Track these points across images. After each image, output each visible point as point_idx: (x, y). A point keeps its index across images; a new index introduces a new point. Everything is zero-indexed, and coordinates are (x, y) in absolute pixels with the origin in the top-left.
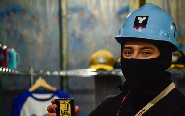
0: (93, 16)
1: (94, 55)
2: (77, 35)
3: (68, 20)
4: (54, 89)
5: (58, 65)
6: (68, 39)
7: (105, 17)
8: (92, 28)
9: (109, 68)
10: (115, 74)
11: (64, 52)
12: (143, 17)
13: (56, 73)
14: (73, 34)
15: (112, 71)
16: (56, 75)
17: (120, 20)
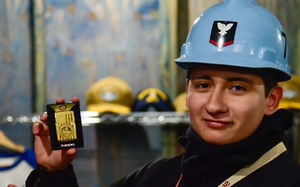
0: (92, 15)
1: (95, 88)
2: (63, 50)
3: (46, 21)
4: (21, 149)
5: (27, 104)
6: (46, 57)
7: (115, 18)
8: (91, 36)
9: (123, 110)
10: (133, 121)
11: (39, 80)
12: (226, 23)
13: (24, 119)
14: (56, 48)
15: (128, 116)
16: (25, 122)
17: (143, 23)
